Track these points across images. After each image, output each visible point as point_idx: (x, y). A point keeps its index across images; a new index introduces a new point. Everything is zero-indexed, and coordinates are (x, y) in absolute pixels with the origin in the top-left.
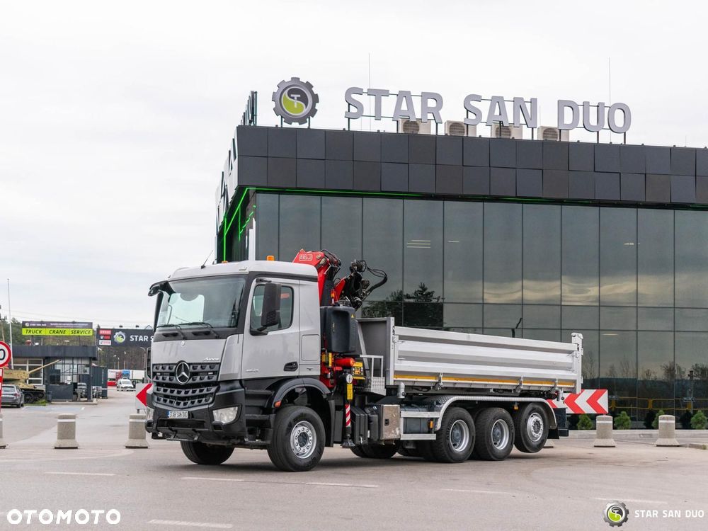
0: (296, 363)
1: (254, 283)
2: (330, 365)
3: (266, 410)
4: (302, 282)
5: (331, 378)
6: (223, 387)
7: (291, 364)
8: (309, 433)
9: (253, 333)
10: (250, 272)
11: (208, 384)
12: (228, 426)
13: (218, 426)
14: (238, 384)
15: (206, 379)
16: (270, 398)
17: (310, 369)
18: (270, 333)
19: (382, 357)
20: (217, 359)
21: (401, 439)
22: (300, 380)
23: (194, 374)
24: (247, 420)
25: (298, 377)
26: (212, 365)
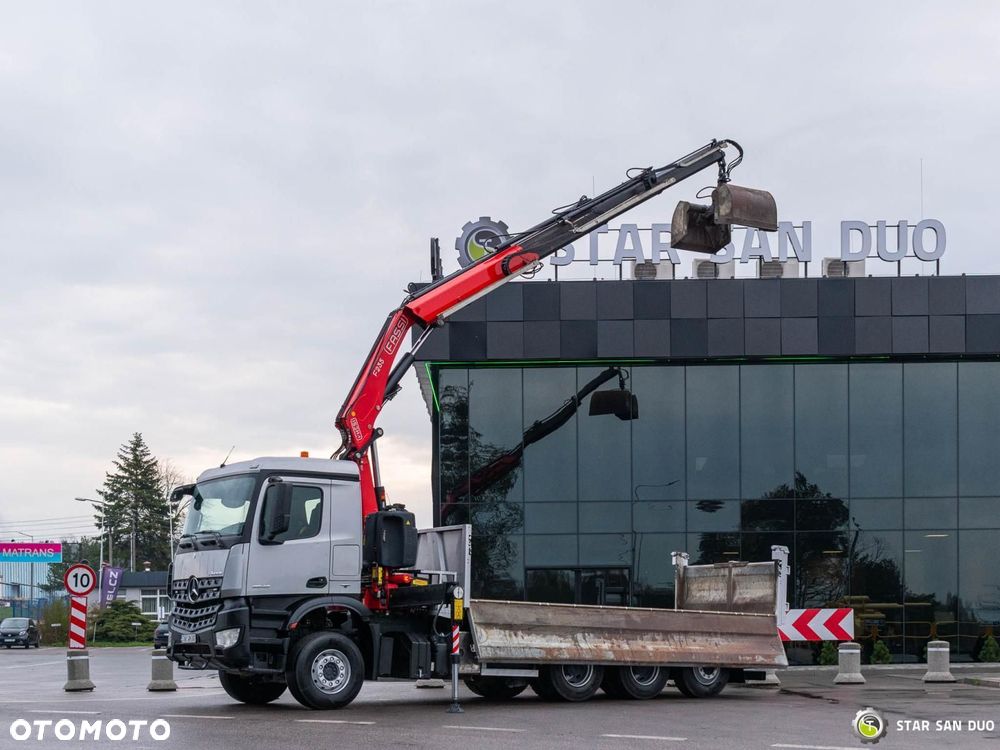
0: (324, 578)
1: (266, 483)
2: (380, 582)
3: (281, 634)
4: (334, 482)
5: (382, 597)
6: (228, 604)
7: (317, 579)
8: (340, 665)
9: (262, 542)
10: (262, 470)
11: (213, 602)
12: (231, 650)
13: (219, 651)
14: (243, 601)
15: (211, 597)
16: (285, 619)
17: (346, 586)
18: (286, 543)
19: (455, 574)
20: (220, 573)
21: (483, 674)
22: (329, 598)
23: (202, 591)
24: (251, 644)
25: (328, 595)
26: (217, 579)
